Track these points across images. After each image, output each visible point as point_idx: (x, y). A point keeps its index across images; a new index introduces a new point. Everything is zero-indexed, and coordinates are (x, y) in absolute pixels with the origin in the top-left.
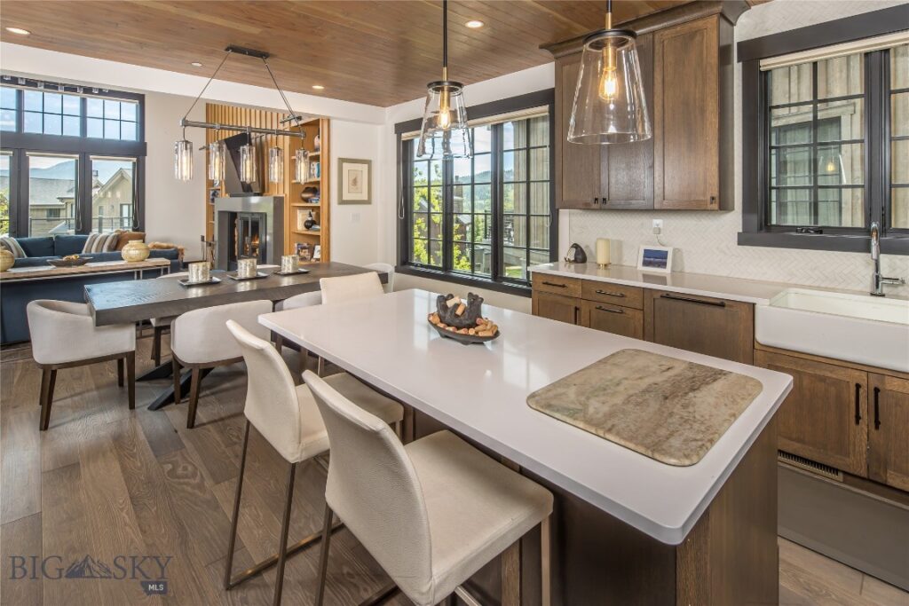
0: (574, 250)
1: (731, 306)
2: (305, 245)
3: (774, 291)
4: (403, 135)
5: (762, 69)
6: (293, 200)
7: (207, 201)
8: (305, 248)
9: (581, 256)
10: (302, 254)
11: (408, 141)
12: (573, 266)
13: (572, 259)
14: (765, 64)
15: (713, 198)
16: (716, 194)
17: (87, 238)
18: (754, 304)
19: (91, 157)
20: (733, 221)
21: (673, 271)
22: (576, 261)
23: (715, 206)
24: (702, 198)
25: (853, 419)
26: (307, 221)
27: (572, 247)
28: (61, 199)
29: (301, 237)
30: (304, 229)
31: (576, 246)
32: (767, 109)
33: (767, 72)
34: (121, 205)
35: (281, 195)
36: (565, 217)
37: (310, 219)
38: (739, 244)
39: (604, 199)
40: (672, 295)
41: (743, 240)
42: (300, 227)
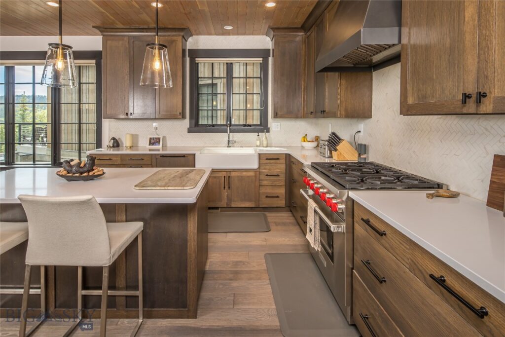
0: (112, 141)
1: (187, 156)
3: (201, 149)
5: (197, 62)
9: (116, 144)
12: (112, 149)
13: (112, 146)
14: (198, 60)
15: (180, 113)
16: (181, 111)
18: (195, 154)
20: (186, 123)
21: (162, 147)
22: (113, 146)
23: (181, 117)
24: (175, 113)
25: (223, 188)
27: (111, 139)
31: (114, 139)
32: (197, 78)
33: (198, 63)
36: (106, 123)
38: (188, 132)
39: (131, 114)
40: (165, 155)
41: (190, 131)
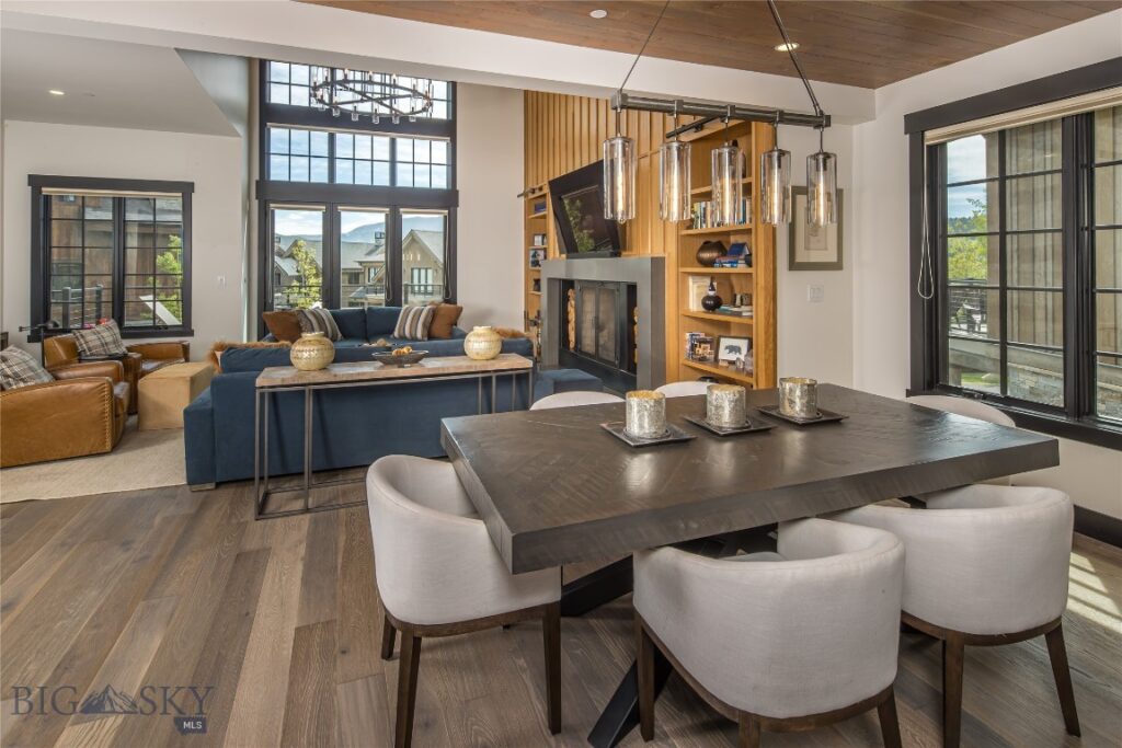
2: (702, 336)
4: (929, 134)
6: (682, 262)
7: (526, 264)
8: (705, 342)
10: (700, 351)
11: (936, 145)
17: (399, 311)
19: (402, 210)
26: (708, 298)
28: (361, 263)
29: (695, 322)
30: (703, 310)
34: (412, 269)
35: (659, 253)
37: (711, 293)
42: (694, 305)
